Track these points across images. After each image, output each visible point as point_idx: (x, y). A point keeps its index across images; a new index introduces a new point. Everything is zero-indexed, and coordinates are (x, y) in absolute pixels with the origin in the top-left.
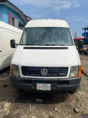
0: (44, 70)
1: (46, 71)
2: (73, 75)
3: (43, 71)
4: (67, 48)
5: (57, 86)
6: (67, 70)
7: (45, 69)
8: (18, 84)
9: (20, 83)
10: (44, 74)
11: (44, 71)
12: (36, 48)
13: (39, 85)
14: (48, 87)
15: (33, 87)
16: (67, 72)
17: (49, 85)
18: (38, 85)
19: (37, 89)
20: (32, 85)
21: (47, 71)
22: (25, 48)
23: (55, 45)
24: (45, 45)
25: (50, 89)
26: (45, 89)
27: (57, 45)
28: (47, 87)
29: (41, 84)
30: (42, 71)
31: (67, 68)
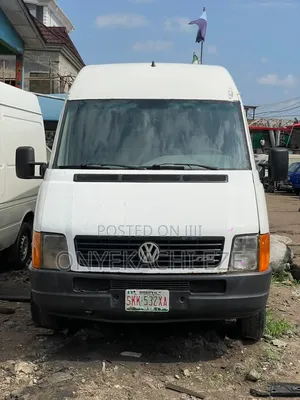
0: (149, 246)
1: (154, 248)
2: (240, 265)
3: (144, 249)
4: (223, 178)
5: (190, 298)
6: (222, 248)
7: (153, 244)
8: (65, 294)
9: (71, 291)
11: (149, 250)
12: (120, 178)
13: (133, 295)
14: (163, 301)
15: (113, 303)
17: (165, 293)
18: (131, 295)
19: (127, 307)
20: (110, 296)
21: (157, 250)
22: (78, 178)
23: (186, 167)
24: (149, 168)
25: (168, 308)
26: (151, 309)
27: (190, 167)
28: (158, 300)
29: (138, 291)
30: (141, 250)
31: (221, 240)
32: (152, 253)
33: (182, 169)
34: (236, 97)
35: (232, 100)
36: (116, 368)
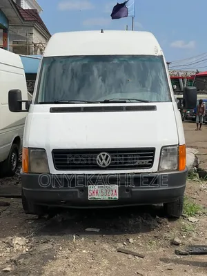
0: (104, 155)
1: (107, 157)
2: (166, 166)
3: (100, 157)
4: (153, 108)
5: (133, 190)
6: (153, 155)
7: (106, 154)
10: (104, 164)
11: (104, 158)
12: (82, 109)
13: (94, 189)
14: (114, 192)
15: (80, 195)
16: (153, 158)
17: (116, 187)
18: (92, 189)
19: (89, 197)
20: (78, 190)
21: (109, 158)
22: (53, 110)
23: (127, 101)
24: (101, 102)
25: (117, 197)
26: (106, 198)
27: (130, 100)
28: (111, 192)
29: (97, 187)
30: (98, 157)
31: (153, 150)
32: (106, 159)
33: (125, 102)
34: (160, 53)
35: (157, 55)
36: (83, 239)
